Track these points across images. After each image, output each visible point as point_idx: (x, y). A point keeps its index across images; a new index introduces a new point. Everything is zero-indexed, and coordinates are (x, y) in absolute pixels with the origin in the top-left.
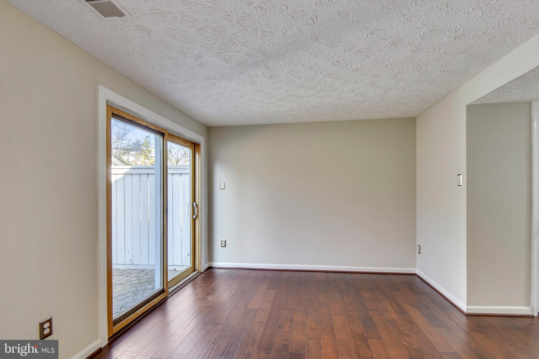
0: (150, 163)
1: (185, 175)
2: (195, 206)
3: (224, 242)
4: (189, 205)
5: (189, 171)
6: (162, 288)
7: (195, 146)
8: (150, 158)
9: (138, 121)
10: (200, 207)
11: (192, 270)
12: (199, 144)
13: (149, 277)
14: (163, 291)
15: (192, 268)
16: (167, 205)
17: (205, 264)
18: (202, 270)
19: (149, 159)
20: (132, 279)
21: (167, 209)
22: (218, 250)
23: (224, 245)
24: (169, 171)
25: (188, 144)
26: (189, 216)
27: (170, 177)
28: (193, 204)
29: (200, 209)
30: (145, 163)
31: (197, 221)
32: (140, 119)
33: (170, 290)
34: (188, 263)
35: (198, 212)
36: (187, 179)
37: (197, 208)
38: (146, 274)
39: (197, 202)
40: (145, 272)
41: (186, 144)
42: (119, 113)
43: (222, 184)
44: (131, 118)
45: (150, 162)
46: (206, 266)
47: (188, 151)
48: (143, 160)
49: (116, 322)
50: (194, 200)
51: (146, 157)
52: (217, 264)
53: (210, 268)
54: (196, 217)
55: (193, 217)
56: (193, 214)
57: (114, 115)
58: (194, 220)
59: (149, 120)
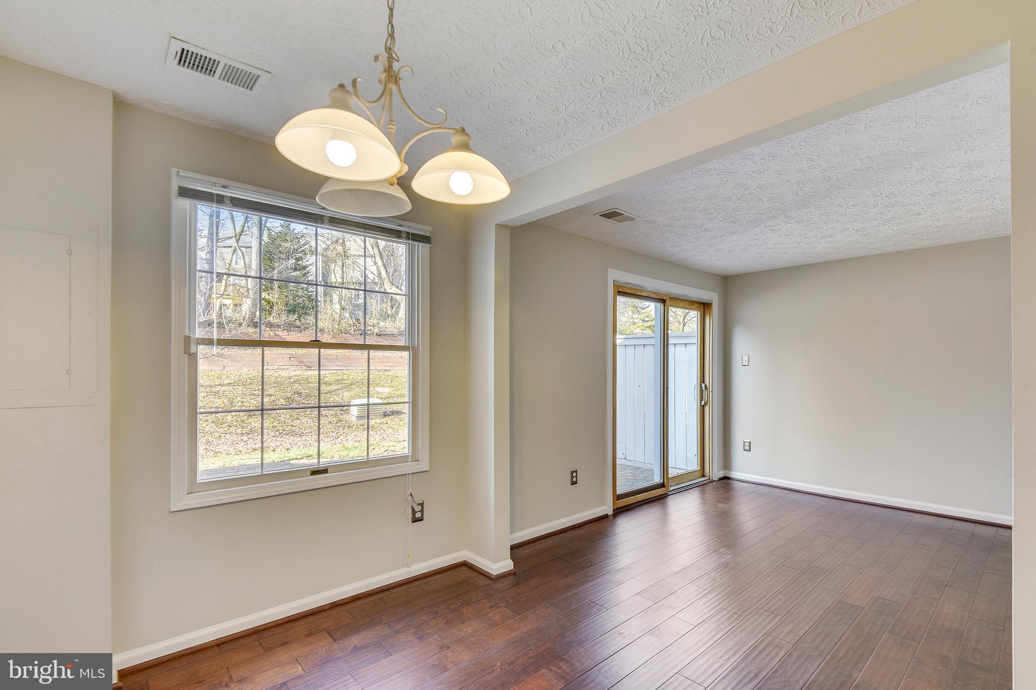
0: (640, 319)
1: (691, 346)
2: (703, 389)
3: (747, 444)
4: (695, 387)
5: (696, 340)
6: (662, 481)
7: (704, 307)
8: (640, 309)
9: (639, 294)
10: (711, 390)
11: (699, 474)
12: (711, 304)
13: (645, 475)
14: (662, 485)
15: (700, 472)
16: (667, 384)
17: (718, 471)
18: (715, 478)
19: (639, 311)
20: (626, 474)
21: (667, 388)
22: (738, 454)
23: (747, 448)
24: (671, 341)
25: (696, 306)
26: (696, 401)
27: (671, 348)
28: (701, 385)
29: (711, 393)
30: (632, 318)
31: (707, 408)
32: (641, 291)
33: (671, 489)
34: (694, 466)
35: (708, 396)
36: (694, 351)
37: (706, 391)
38: (642, 473)
39: (707, 382)
40: (641, 470)
41: (693, 305)
42: (623, 289)
43: (745, 358)
44: (633, 292)
45: (640, 316)
46: (721, 474)
47: (694, 315)
48: (630, 313)
49: (620, 497)
50: (703, 380)
51: (634, 309)
52: (735, 474)
53: (726, 478)
54: (706, 404)
55: (701, 403)
56: (701, 399)
57: (621, 293)
58: (703, 408)
59: (650, 289)
